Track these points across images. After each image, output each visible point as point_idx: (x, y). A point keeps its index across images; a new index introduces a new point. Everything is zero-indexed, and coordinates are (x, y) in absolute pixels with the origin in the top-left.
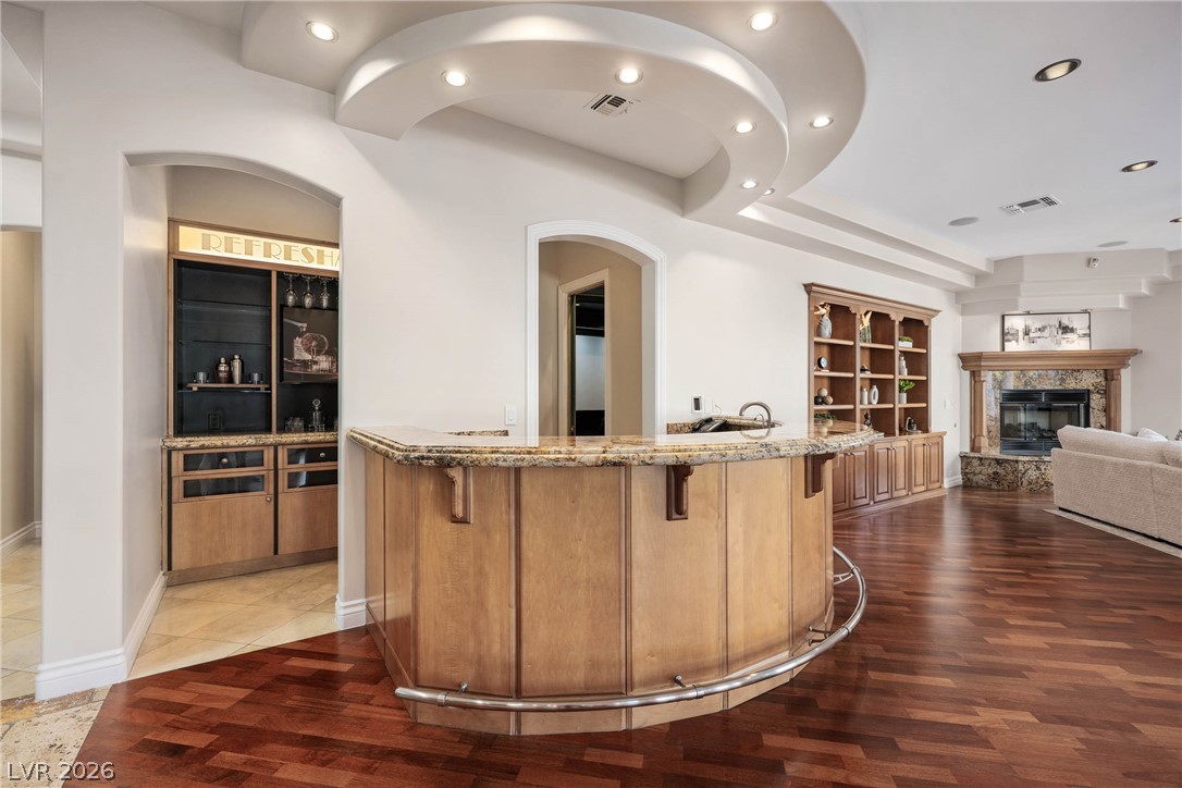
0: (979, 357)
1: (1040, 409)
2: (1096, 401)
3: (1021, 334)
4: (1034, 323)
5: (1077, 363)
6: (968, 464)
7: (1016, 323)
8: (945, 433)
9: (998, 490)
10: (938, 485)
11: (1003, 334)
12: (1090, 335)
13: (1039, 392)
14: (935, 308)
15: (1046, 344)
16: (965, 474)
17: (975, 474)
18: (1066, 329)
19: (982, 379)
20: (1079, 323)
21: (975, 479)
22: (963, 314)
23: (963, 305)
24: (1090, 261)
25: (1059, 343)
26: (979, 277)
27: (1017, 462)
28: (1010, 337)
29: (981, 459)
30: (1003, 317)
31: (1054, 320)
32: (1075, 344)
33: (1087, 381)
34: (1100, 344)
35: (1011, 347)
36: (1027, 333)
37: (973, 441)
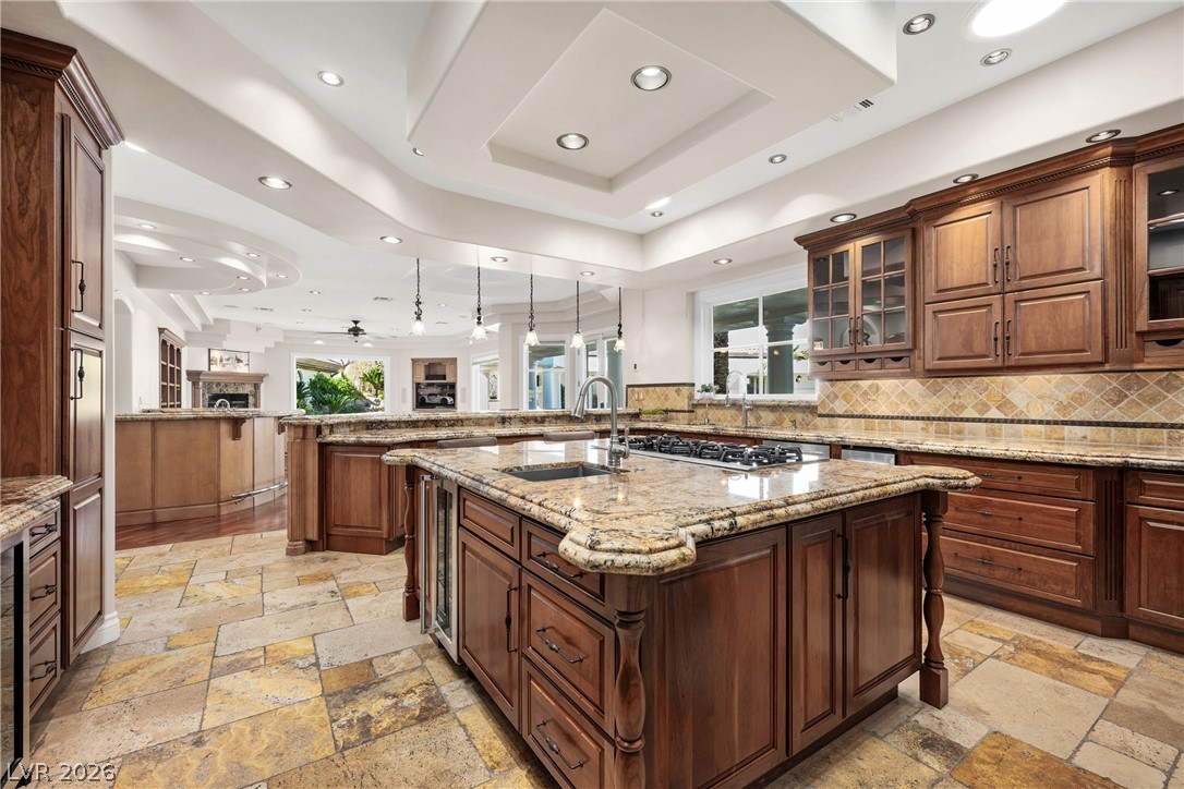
0: (199, 373)
2: (251, 400)
3: (219, 361)
4: (225, 356)
5: (243, 379)
7: (216, 354)
11: (210, 360)
12: (248, 365)
15: (230, 368)
18: (239, 361)
19: (198, 387)
20: (243, 357)
22: (188, 345)
23: (188, 340)
24: (258, 329)
25: (236, 368)
26: (204, 326)
28: (213, 363)
30: (210, 350)
31: (233, 355)
32: (242, 369)
33: (247, 389)
34: (253, 370)
35: (214, 368)
36: (221, 361)
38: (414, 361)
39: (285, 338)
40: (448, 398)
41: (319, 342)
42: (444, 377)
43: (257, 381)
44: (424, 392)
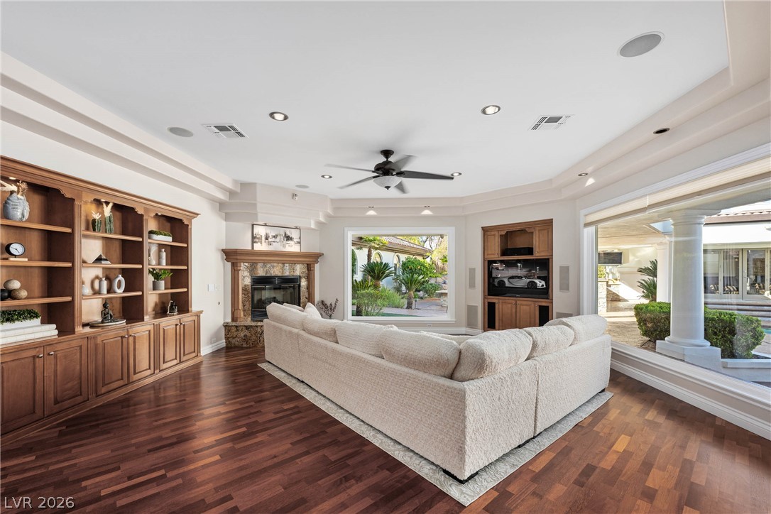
0: (237, 253)
1: (275, 289)
2: (303, 283)
3: (263, 239)
4: (272, 232)
5: (294, 258)
6: (229, 331)
7: (260, 231)
8: (201, 312)
9: (247, 348)
10: (194, 355)
11: (253, 237)
12: (300, 243)
13: (274, 277)
14: (195, 212)
15: (278, 246)
16: (227, 338)
17: (234, 338)
18: (288, 238)
19: (239, 268)
20: (294, 234)
21: (233, 341)
22: (226, 220)
23: (226, 213)
24: (294, 195)
25: (284, 246)
26: (232, 193)
27: (257, 326)
28: (257, 240)
29: (237, 327)
30: (253, 225)
31: (282, 231)
32: (292, 248)
33: (299, 270)
34: (305, 249)
35: (258, 247)
36: (267, 238)
37: (233, 313)
38: (486, 230)
39: (336, 209)
40: (537, 281)
41: (372, 213)
42: (530, 251)
43: (311, 260)
44: (503, 273)
